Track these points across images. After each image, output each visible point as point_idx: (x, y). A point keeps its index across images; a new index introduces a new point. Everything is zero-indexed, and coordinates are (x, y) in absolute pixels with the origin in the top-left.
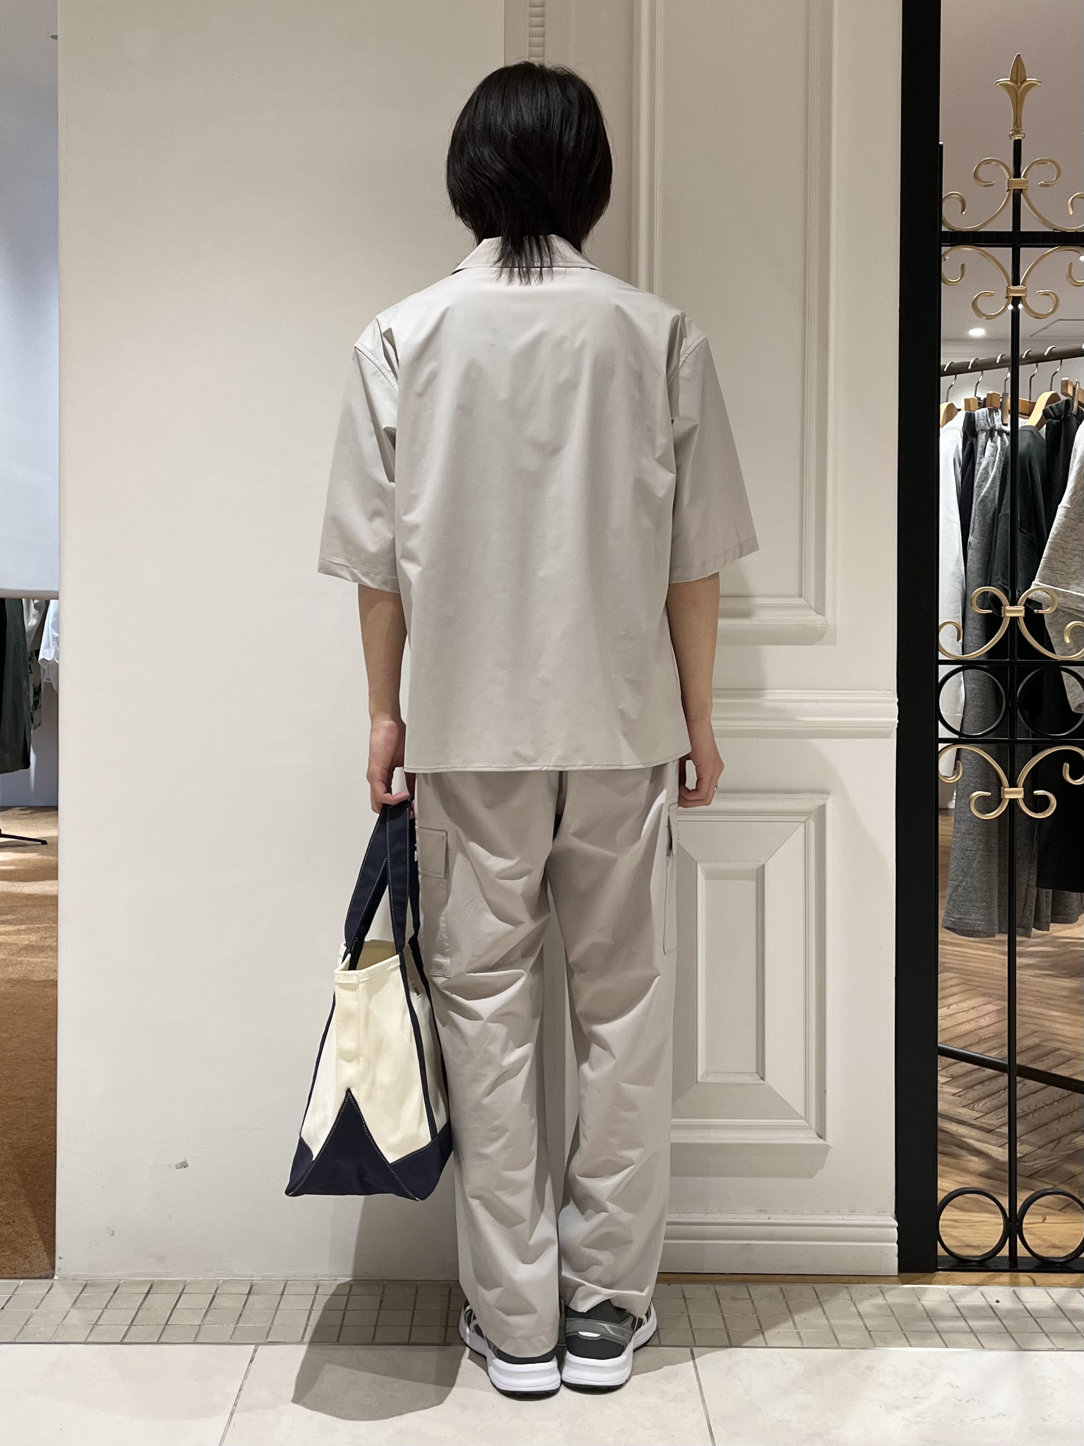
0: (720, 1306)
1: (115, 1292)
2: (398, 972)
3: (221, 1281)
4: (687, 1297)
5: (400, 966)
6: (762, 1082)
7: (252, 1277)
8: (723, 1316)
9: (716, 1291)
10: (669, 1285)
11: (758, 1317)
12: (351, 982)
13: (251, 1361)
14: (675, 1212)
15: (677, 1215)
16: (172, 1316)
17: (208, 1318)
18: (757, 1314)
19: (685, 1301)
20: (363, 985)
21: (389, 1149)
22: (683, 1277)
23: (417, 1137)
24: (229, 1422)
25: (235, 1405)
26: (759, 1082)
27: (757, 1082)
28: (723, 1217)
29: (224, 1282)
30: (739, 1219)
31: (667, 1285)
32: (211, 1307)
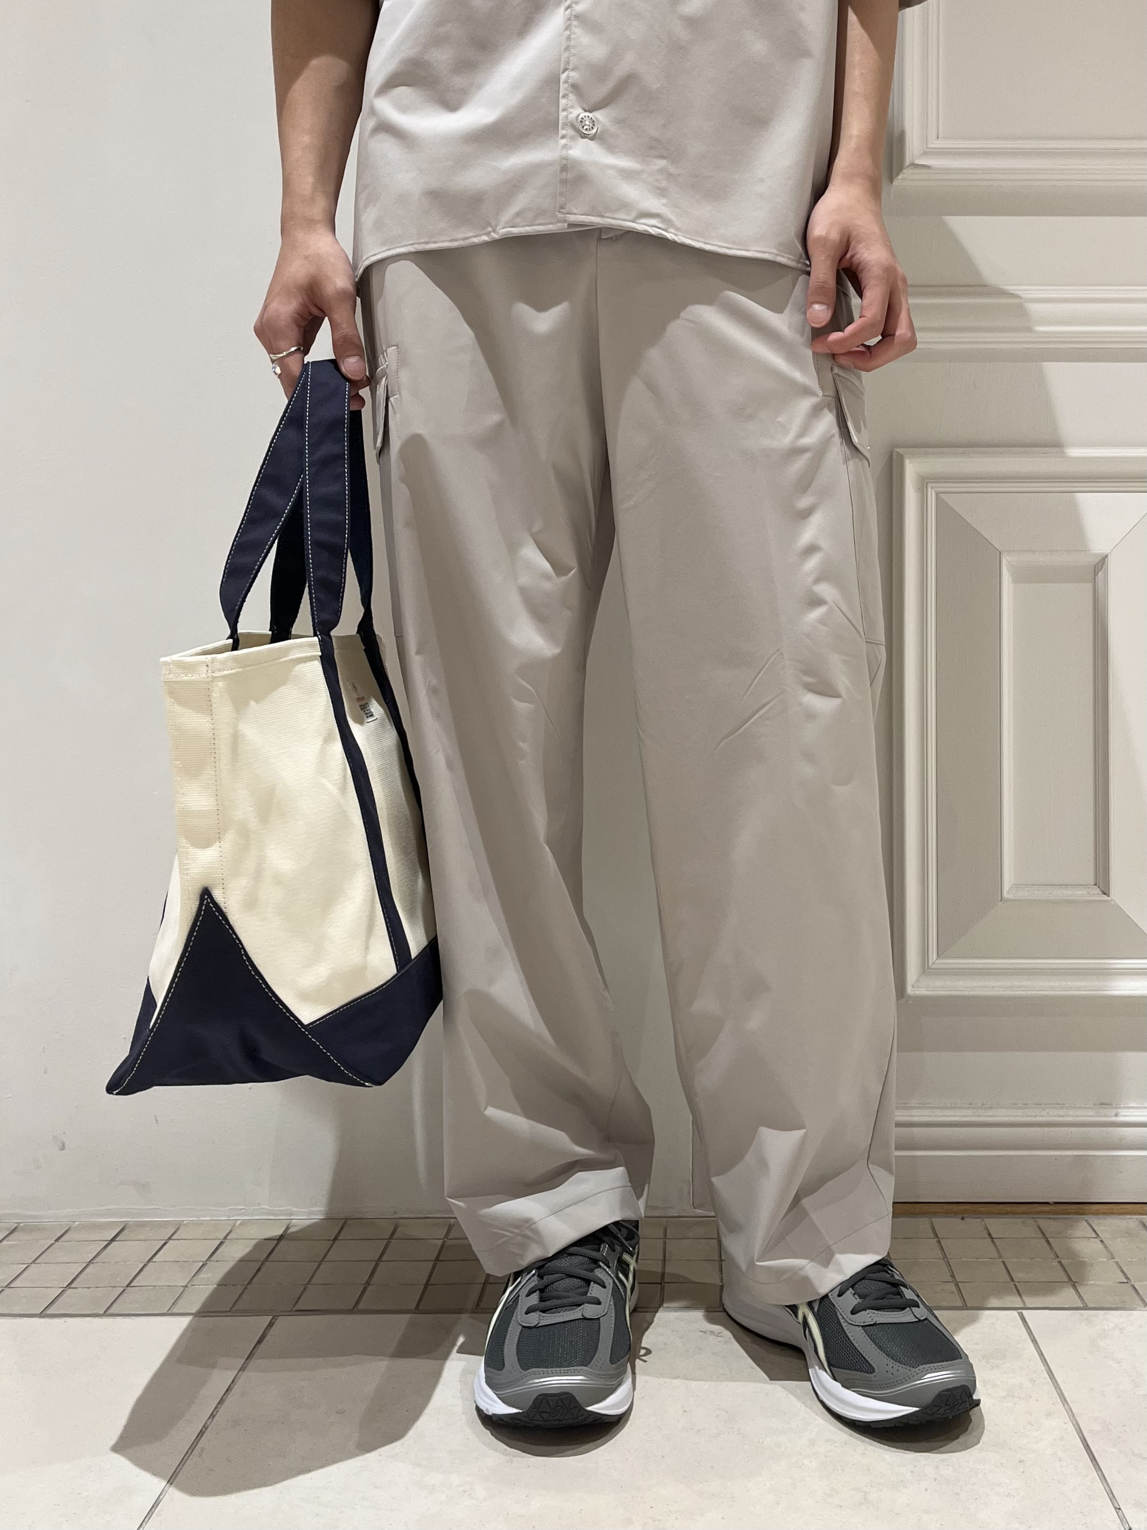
0: (1052, 1248)
1: (57, 1240)
2: (317, 667)
3: (239, 1222)
4: (994, 1236)
5: (321, 657)
6: (1105, 897)
7: (291, 1214)
8: (1060, 1262)
9: (1039, 1227)
10: (963, 1219)
11: (1117, 1263)
12: (195, 677)
13: (259, 1342)
14: (969, 1108)
15: (969, 1112)
16: (143, 1272)
17: (202, 1275)
18: (1114, 1258)
19: (993, 1241)
20: (220, 684)
21: (304, 997)
22: (982, 1208)
23: (361, 970)
24: (193, 1447)
25: (212, 1416)
26: (1101, 898)
27: (1097, 898)
28: (1043, 1113)
29: (244, 1223)
30: (1069, 1116)
31: (960, 1220)
32: (214, 1258)
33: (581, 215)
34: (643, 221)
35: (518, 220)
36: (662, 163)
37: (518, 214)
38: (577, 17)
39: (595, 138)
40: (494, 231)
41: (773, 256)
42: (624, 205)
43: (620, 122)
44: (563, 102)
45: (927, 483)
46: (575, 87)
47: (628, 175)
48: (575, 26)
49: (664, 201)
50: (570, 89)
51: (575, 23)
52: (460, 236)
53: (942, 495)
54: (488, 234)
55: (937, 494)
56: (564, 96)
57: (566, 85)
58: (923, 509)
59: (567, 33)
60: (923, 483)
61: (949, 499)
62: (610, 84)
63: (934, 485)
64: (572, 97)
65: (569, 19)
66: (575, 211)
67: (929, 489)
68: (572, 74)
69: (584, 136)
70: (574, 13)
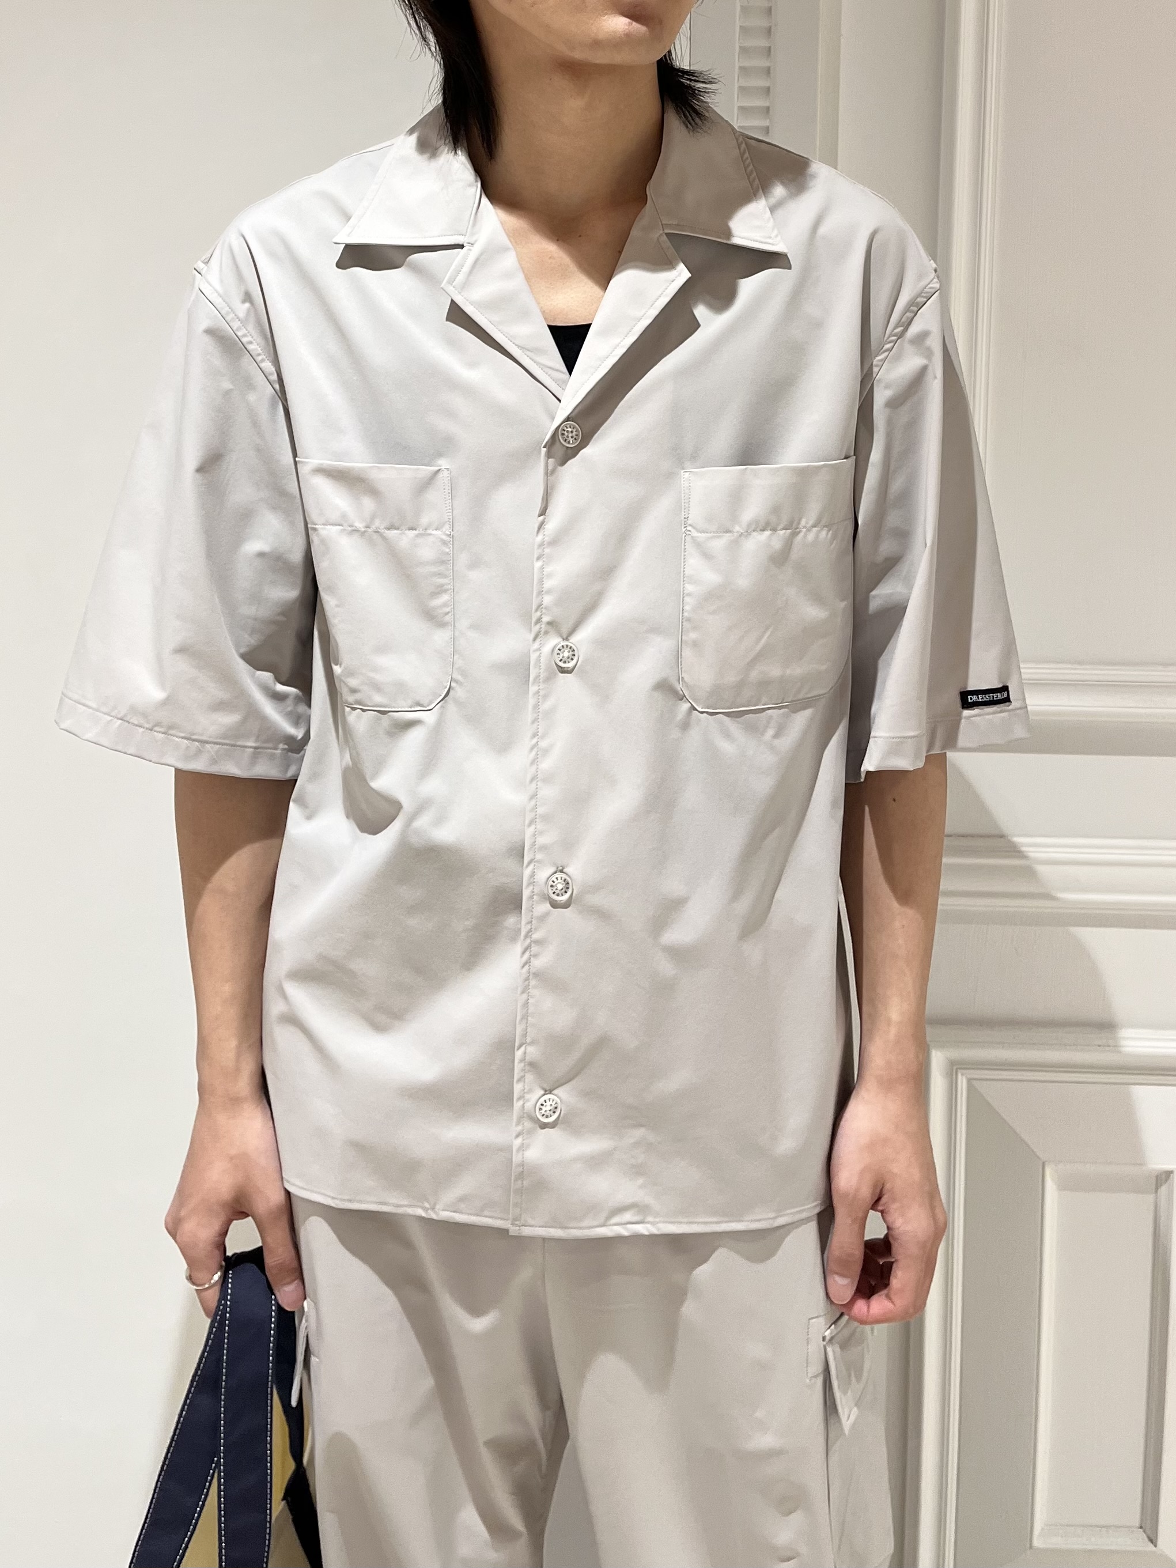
6: (1151, 1548)
26: (1146, 1549)
27: (1140, 1549)
33: (540, 1227)
34: (616, 1219)
35: (462, 1206)
36: (639, 1133)
37: (462, 1199)
38: (536, 975)
39: (557, 1125)
40: (433, 1209)
41: (771, 1221)
42: (592, 1208)
43: (587, 1094)
44: (518, 1088)
45: (957, 1069)
46: (533, 1065)
47: (596, 1162)
48: (535, 987)
49: (640, 1181)
50: (527, 1068)
51: (533, 982)
52: (394, 1201)
53: (975, 1083)
54: (426, 1210)
55: (969, 1081)
56: (521, 1079)
57: (522, 1065)
58: (951, 1100)
59: (525, 996)
60: (954, 1068)
61: (982, 1087)
62: (576, 1055)
63: (963, 1071)
64: (529, 1077)
65: (527, 979)
66: (532, 1222)
67: (960, 1076)
68: (531, 1049)
69: (544, 1126)
70: (533, 970)
